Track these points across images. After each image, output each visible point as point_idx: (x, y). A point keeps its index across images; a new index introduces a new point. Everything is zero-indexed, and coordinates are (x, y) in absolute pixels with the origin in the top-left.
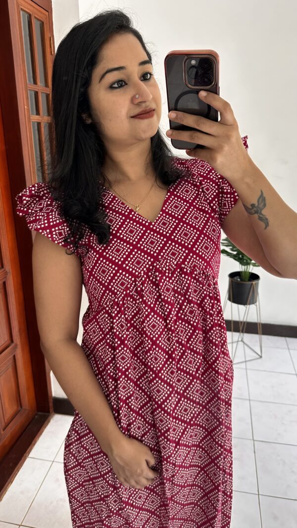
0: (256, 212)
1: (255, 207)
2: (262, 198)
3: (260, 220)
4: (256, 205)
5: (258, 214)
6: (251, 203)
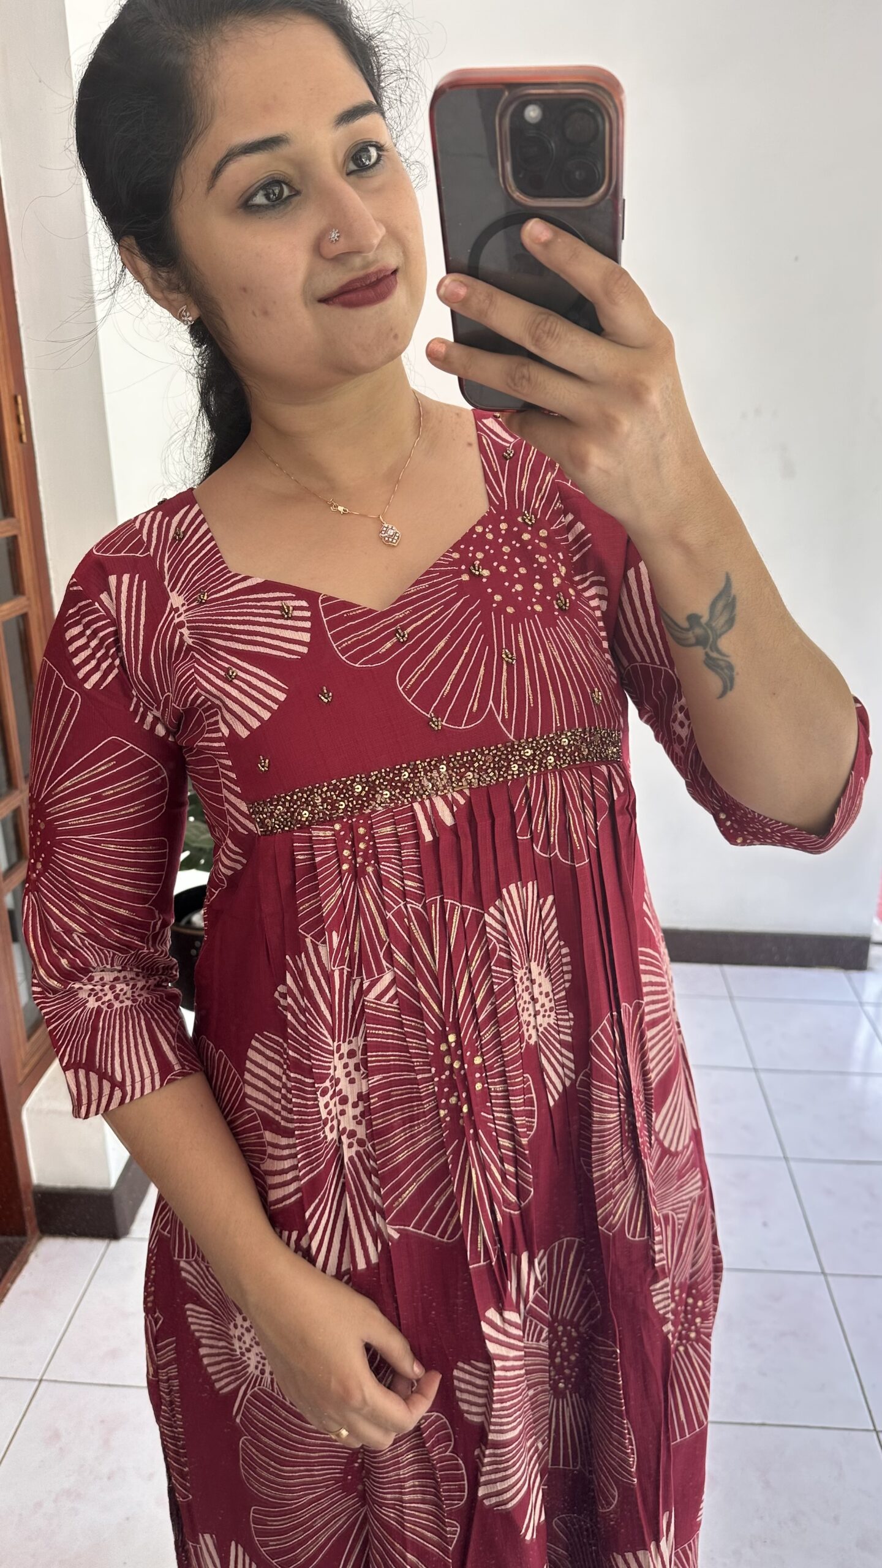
3: (709, 666)
5: (705, 648)
6: (689, 612)
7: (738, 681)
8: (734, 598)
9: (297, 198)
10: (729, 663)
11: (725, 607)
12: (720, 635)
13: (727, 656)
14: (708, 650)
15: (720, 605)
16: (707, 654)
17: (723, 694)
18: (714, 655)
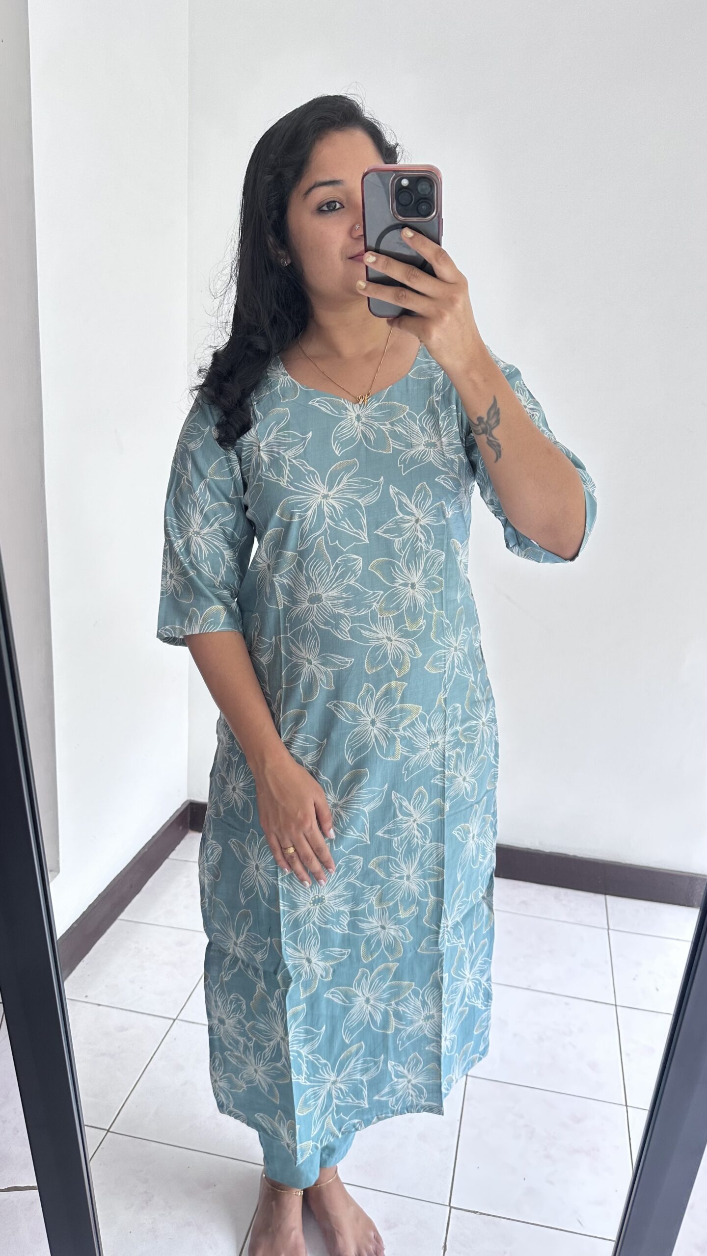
7: (503, 453)
8: (499, 411)
9: (343, 210)
11: (495, 413)
12: (493, 428)
13: (495, 439)
16: (488, 438)
17: (497, 459)
18: (491, 438)
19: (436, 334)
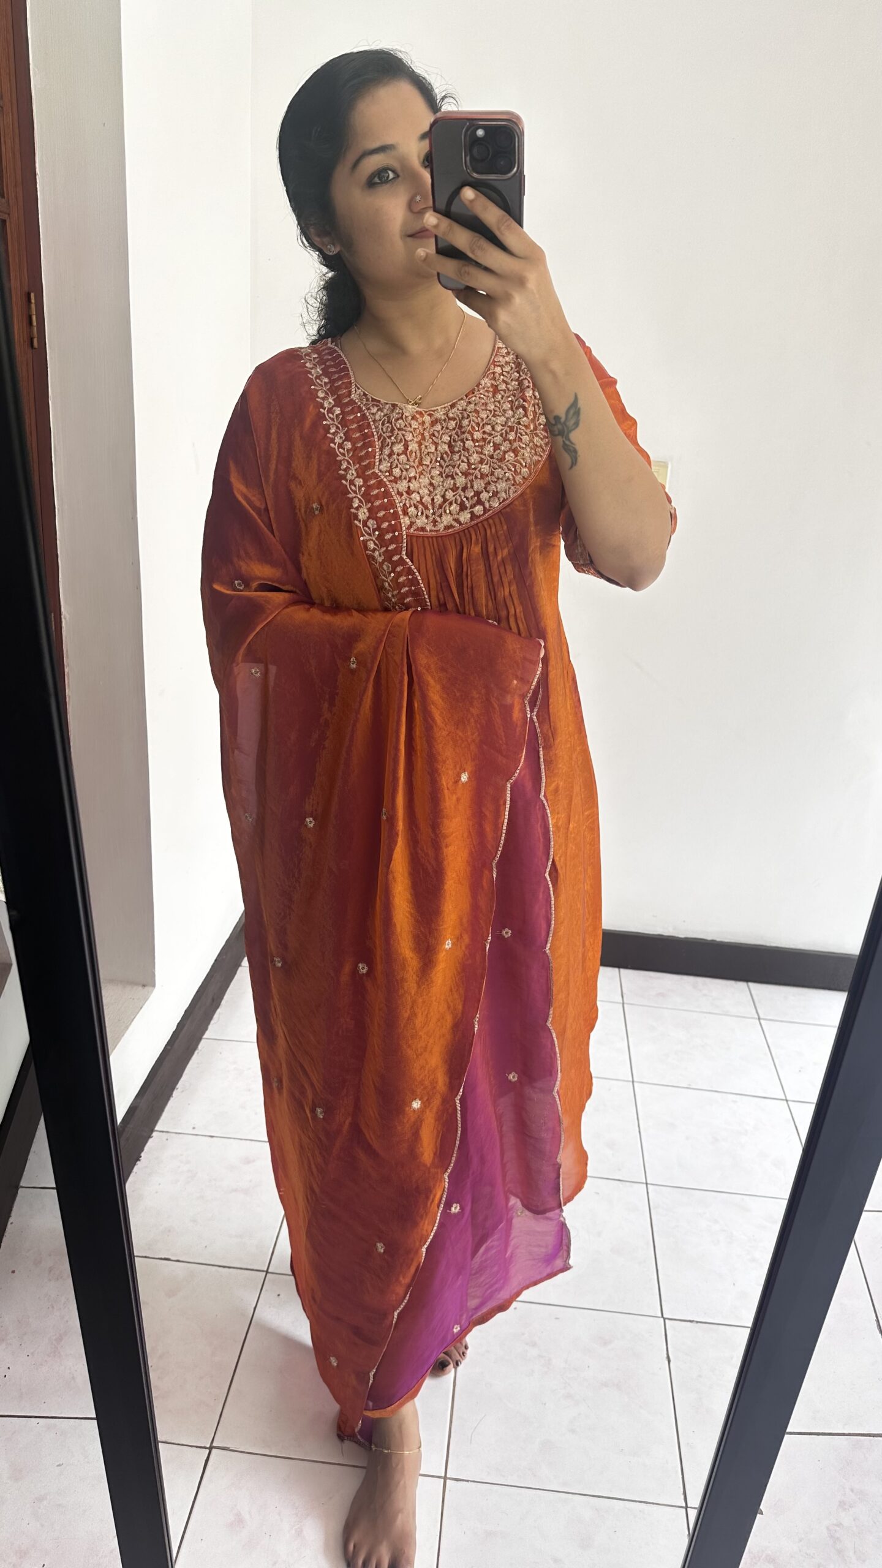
0: (561, 433)
1: (560, 422)
2: (574, 408)
3: (565, 449)
4: (563, 420)
5: (563, 437)
6: (555, 414)
7: (579, 460)
8: (579, 409)
9: (400, 179)
10: (574, 448)
11: (574, 413)
12: (572, 431)
13: (572, 443)
14: (564, 439)
15: (572, 412)
16: (563, 441)
17: (571, 467)
18: (567, 442)
19: (503, 316)
